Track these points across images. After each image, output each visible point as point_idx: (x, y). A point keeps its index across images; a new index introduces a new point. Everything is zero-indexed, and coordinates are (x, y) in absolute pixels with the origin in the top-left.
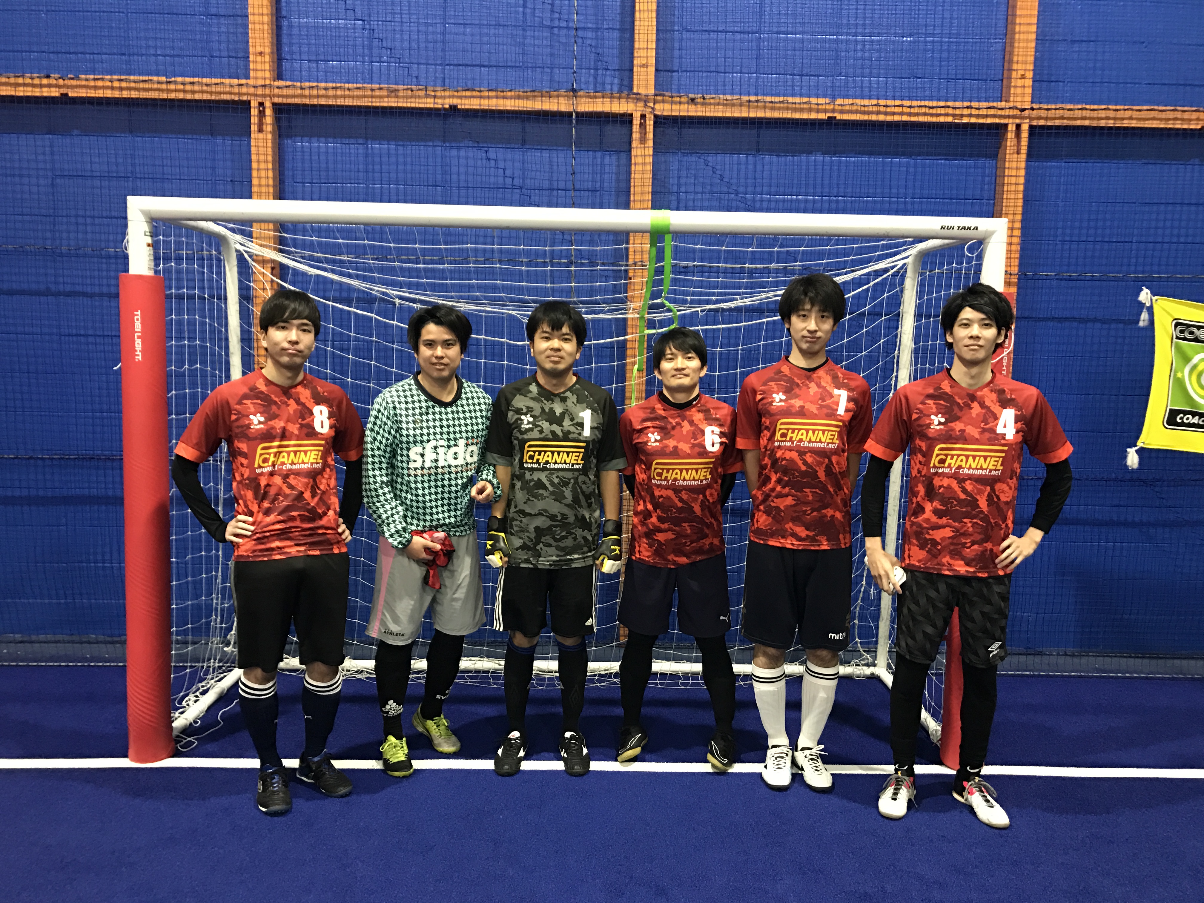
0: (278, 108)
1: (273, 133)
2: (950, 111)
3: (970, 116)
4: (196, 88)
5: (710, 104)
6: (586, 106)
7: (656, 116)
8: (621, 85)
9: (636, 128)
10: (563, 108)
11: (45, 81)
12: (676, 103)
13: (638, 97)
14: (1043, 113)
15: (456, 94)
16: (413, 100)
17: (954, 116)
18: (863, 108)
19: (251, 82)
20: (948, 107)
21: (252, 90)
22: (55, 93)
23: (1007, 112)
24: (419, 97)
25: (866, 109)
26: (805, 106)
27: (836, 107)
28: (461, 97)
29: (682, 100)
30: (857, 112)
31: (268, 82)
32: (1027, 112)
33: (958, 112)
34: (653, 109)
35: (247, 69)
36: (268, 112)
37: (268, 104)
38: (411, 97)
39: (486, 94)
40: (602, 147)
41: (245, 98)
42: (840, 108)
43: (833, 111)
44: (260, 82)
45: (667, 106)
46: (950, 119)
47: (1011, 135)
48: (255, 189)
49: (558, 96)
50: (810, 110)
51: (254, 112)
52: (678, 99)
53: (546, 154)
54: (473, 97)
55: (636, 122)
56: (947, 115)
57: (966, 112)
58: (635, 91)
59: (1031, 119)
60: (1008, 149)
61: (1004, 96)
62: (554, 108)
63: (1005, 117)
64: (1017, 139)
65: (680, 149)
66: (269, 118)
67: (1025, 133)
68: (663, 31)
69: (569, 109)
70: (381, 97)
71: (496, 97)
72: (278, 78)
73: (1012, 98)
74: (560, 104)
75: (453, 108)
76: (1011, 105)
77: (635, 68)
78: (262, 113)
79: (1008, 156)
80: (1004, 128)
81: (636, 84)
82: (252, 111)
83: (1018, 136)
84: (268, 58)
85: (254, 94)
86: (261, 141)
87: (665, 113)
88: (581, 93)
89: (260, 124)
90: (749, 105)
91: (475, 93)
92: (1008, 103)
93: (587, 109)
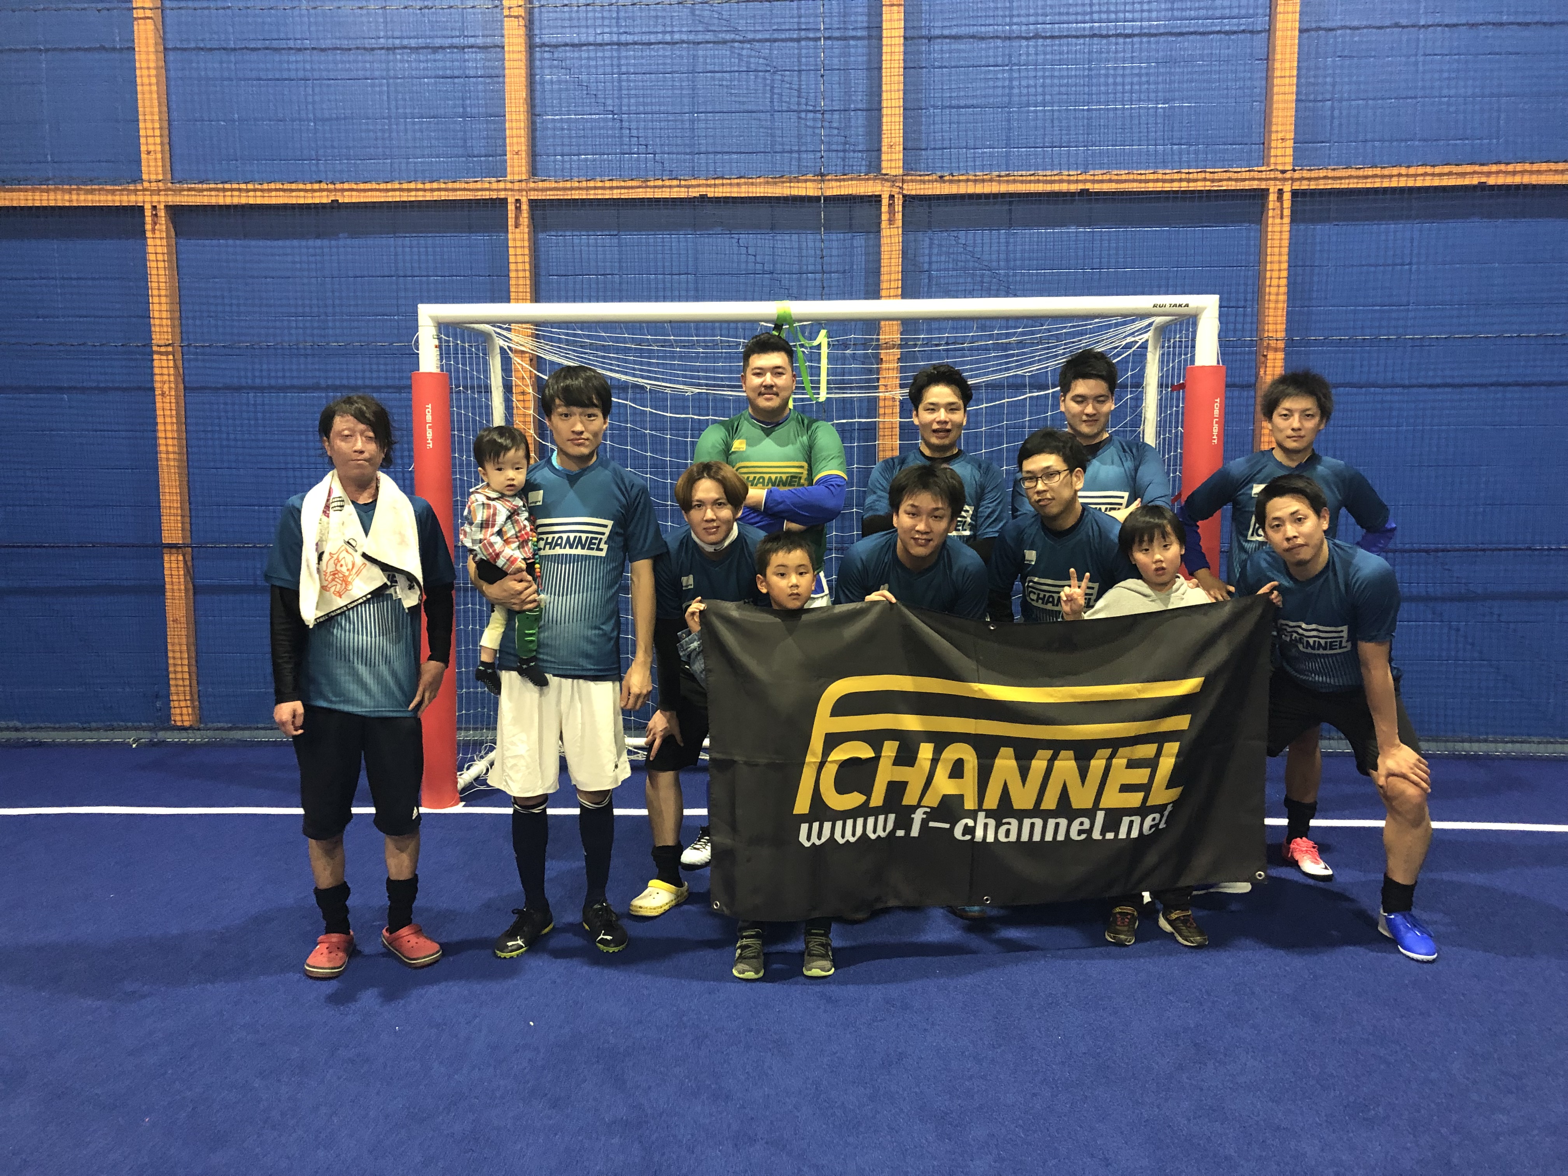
0: (534, 204)
1: (528, 227)
2: (1208, 177)
3: (1229, 179)
4: (458, 186)
5: (959, 181)
6: (835, 189)
7: (904, 196)
8: (870, 166)
9: (885, 209)
10: (811, 193)
11: (316, 186)
12: (924, 182)
13: (887, 178)
14: (1304, 175)
15: (706, 182)
16: (664, 190)
17: (1213, 181)
18: (1115, 178)
19: (509, 178)
20: (1206, 172)
21: (509, 186)
22: (324, 198)
23: (1268, 176)
24: (670, 187)
25: (1119, 178)
26: (1056, 178)
27: (1089, 178)
28: (710, 186)
29: (930, 178)
30: (1109, 182)
31: (524, 177)
32: (1288, 175)
34: (901, 188)
35: (504, 166)
36: (525, 207)
37: (524, 200)
38: (663, 187)
39: (736, 181)
40: (850, 228)
41: (502, 195)
42: (1091, 178)
43: (1085, 181)
44: (517, 178)
45: (915, 185)
46: (1208, 185)
47: (1272, 197)
48: (513, 282)
49: (806, 181)
50: (1061, 181)
51: (511, 207)
52: (926, 178)
53: (795, 237)
54: (723, 185)
55: (885, 202)
56: (1205, 180)
57: (1224, 177)
59: (1293, 180)
60: (1271, 213)
61: (1264, 159)
62: (802, 193)
63: (1267, 179)
64: (1278, 204)
65: (930, 227)
66: (525, 214)
67: (1287, 196)
68: (910, 110)
69: (818, 193)
70: (632, 188)
71: (745, 184)
72: (534, 172)
73: (1272, 160)
74: (809, 189)
75: (703, 198)
76: (1272, 167)
77: (884, 149)
78: (518, 209)
79: (1270, 221)
80: (1265, 192)
81: (884, 164)
82: (509, 207)
83: (1280, 198)
84: (524, 155)
85: (512, 190)
86: (518, 236)
87: (913, 193)
88: (829, 177)
89: (517, 218)
90: (999, 180)
91: (725, 181)
92: (1268, 165)
93: (836, 192)
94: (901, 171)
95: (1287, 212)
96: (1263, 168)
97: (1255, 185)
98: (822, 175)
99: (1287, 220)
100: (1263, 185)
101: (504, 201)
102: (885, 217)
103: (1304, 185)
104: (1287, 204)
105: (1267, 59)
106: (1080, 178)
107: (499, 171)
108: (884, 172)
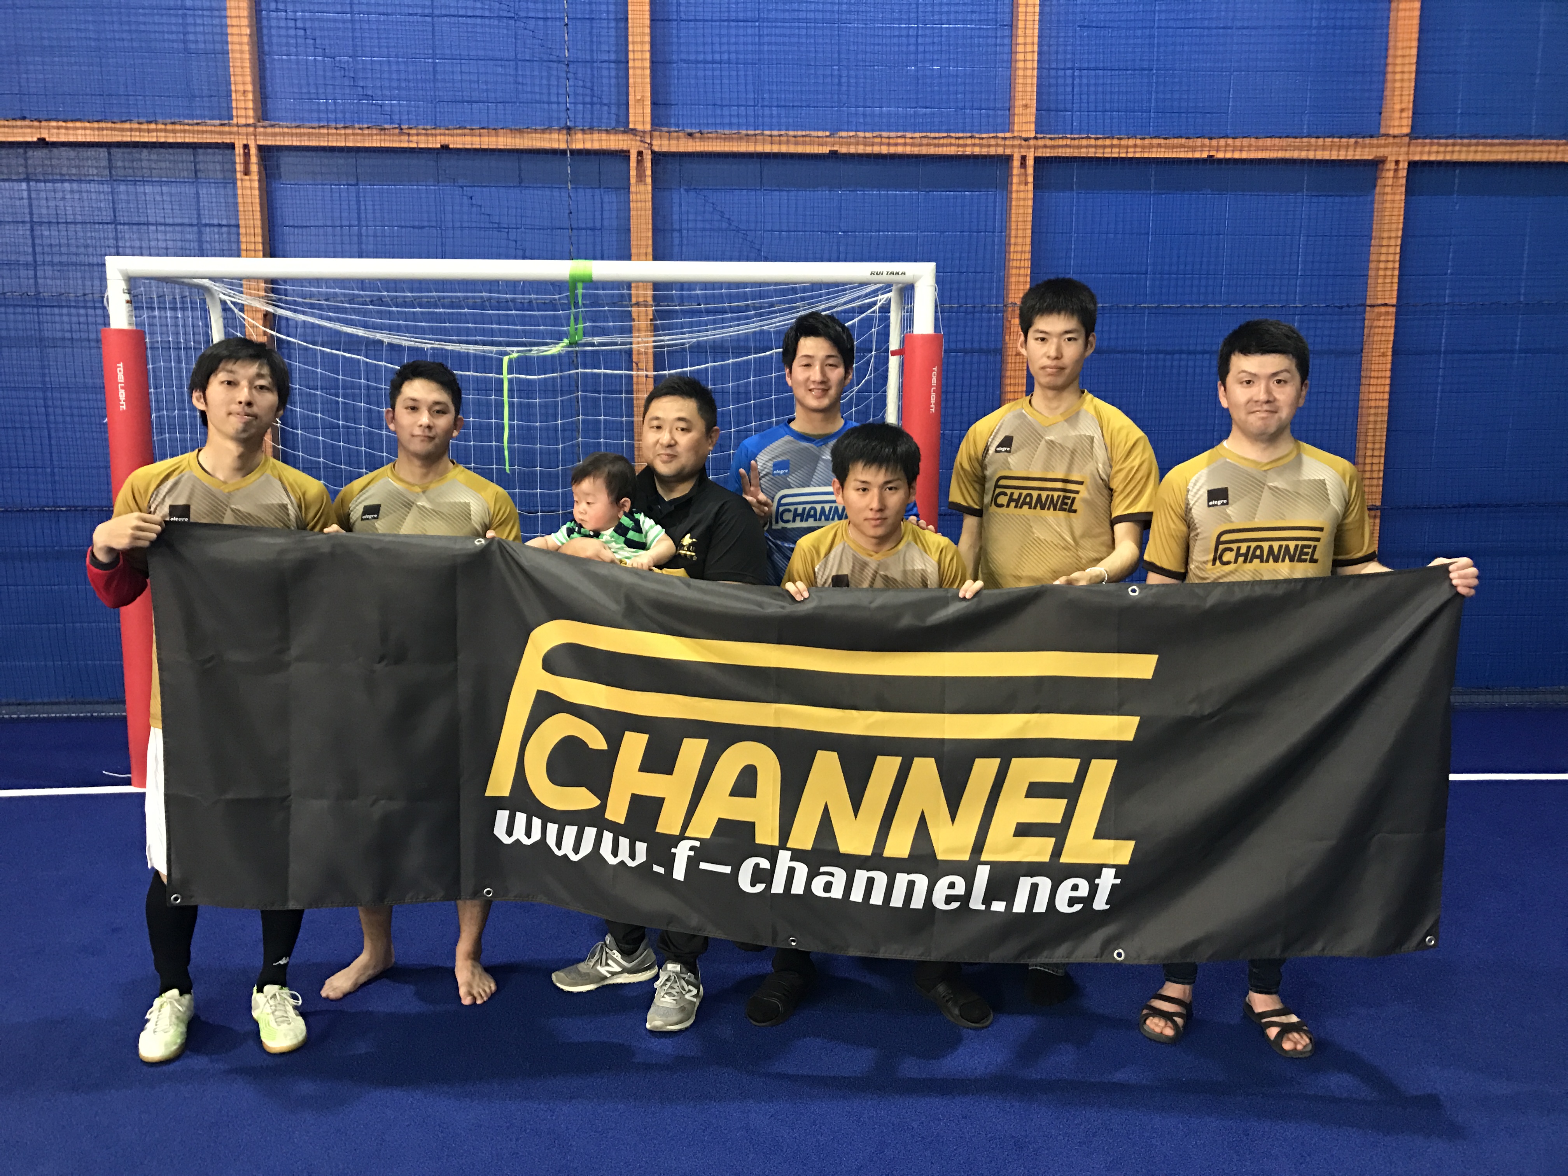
0: (263, 150)
1: (259, 173)
2: (953, 142)
3: (974, 146)
4: (178, 128)
5: (709, 138)
6: (582, 142)
7: (653, 152)
8: (617, 120)
9: (633, 164)
10: (557, 146)
11: (22, 125)
12: (673, 139)
13: (634, 132)
14: (1047, 142)
15: (447, 132)
16: (404, 139)
17: (956, 146)
18: (864, 141)
19: (234, 121)
20: (951, 138)
21: (236, 131)
22: (31, 137)
23: (1012, 142)
24: (410, 136)
25: (868, 141)
26: (806, 140)
27: (837, 140)
28: (452, 135)
29: (680, 135)
30: (858, 144)
31: (252, 121)
32: (1031, 142)
33: (961, 142)
34: (651, 144)
35: (230, 108)
36: (254, 153)
37: (253, 145)
38: (402, 136)
39: (477, 132)
40: (599, 184)
41: (229, 139)
42: (841, 141)
43: (833, 143)
44: (243, 121)
45: (664, 142)
46: (952, 150)
47: (1016, 164)
48: (242, 233)
49: (552, 133)
50: (810, 143)
51: (239, 153)
52: (676, 135)
53: (546, 193)
54: (465, 135)
55: (633, 157)
56: (949, 145)
57: (969, 141)
58: (631, 126)
59: (1035, 147)
60: (1015, 180)
61: (1008, 126)
62: (549, 145)
64: (1023, 170)
65: (680, 186)
66: (254, 159)
67: (1030, 162)
68: (658, 64)
69: (563, 146)
70: (369, 136)
71: (488, 135)
72: (262, 115)
73: (1016, 128)
74: (555, 141)
75: (445, 147)
76: (1016, 134)
77: (631, 103)
78: (247, 155)
79: (1014, 188)
80: (1009, 158)
81: (631, 119)
82: (237, 153)
83: (1023, 164)
84: (250, 96)
85: (238, 134)
86: (247, 184)
87: (665, 149)
88: (576, 130)
89: (245, 165)
90: (748, 139)
91: (468, 132)
92: (1013, 131)
93: (580, 146)
94: (648, 127)
95: (1031, 179)
96: (1008, 135)
97: (1000, 151)
98: (569, 129)
99: (1030, 187)
100: (1008, 152)
101: (232, 146)
102: (633, 173)
103: (1048, 153)
104: (1030, 171)
105: (1011, 26)
106: (830, 140)
107: (225, 114)
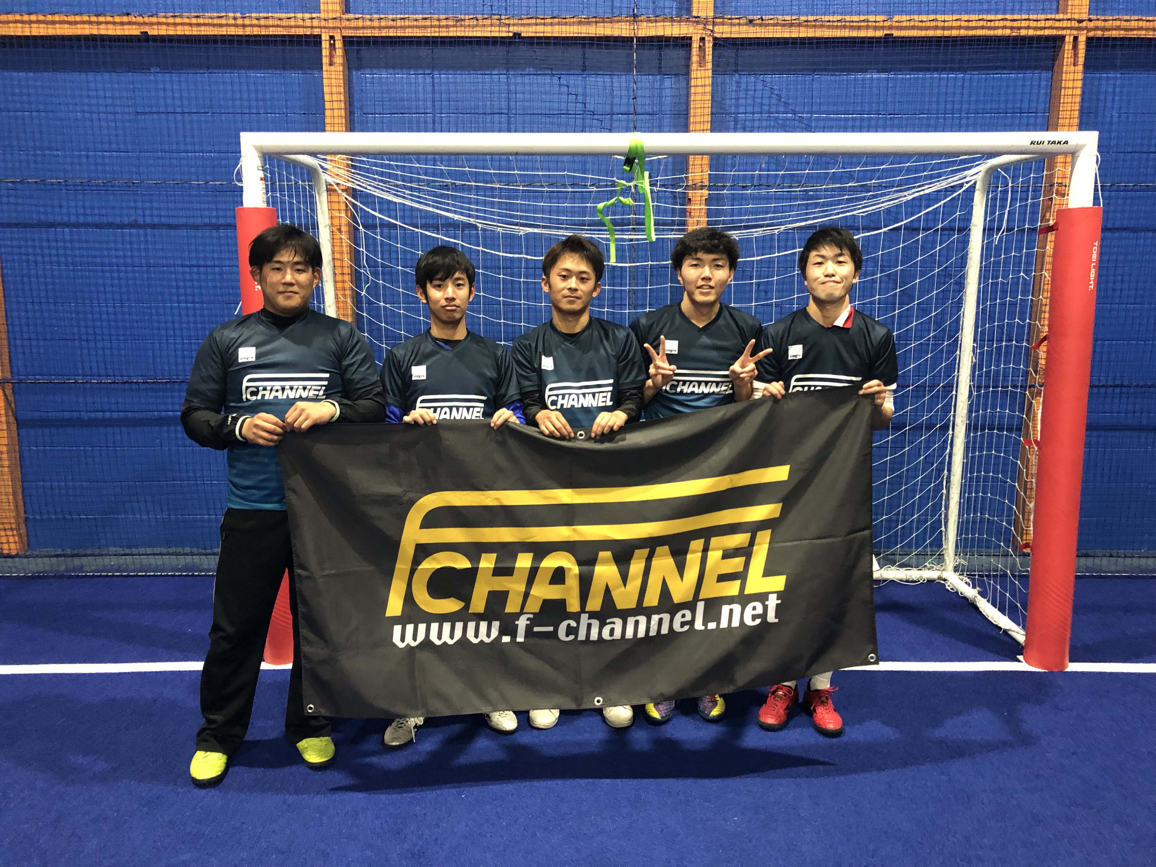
0: (348, 41)
1: (343, 65)
2: (1009, 24)
3: (1028, 28)
4: (270, 22)
5: (769, 25)
6: (647, 30)
7: (715, 39)
8: (679, 9)
9: (695, 51)
10: (624, 33)
11: (125, 19)
12: (735, 25)
13: (697, 20)
14: (1100, 24)
15: (520, 22)
16: (478, 29)
17: (1012, 28)
18: (920, 24)
19: (322, 15)
20: (1006, 20)
21: (323, 23)
22: (135, 31)
23: (1065, 24)
24: (484, 26)
25: (924, 24)
26: (862, 24)
27: (894, 24)
28: (524, 25)
29: (741, 21)
30: (913, 28)
31: (338, 15)
32: (1084, 24)
33: (1015, 24)
34: (712, 31)
36: (339, 44)
37: (338, 37)
38: (477, 26)
39: (549, 21)
40: (660, 71)
41: (316, 32)
42: (897, 24)
43: (891, 28)
44: (331, 16)
45: (726, 29)
46: (1007, 32)
47: (1068, 46)
48: (328, 121)
49: (618, 21)
50: (867, 27)
51: (325, 45)
52: (737, 21)
53: (607, 79)
54: (536, 24)
55: (695, 45)
56: (1005, 27)
57: (1024, 24)
59: (1089, 30)
60: (1065, 61)
61: (1061, 6)
62: (616, 33)
63: (1063, 28)
64: (1073, 51)
65: (736, 71)
66: (339, 51)
67: (1082, 44)
69: (630, 34)
70: (447, 26)
71: (559, 24)
72: (347, 10)
73: (1069, 9)
74: (622, 29)
75: (517, 36)
76: (1069, 16)
78: (332, 47)
79: (1065, 69)
80: (1061, 40)
81: (695, 7)
82: (324, 45)
83: (1075, 47)
85: (325, 28)
86: (332, 74)
87: (724, 36)
88: (642, 18)
89: (331, 56)
90: (806, 24)
91: (539, 21)
92: (1065, 14)
93: (647, 33)
94: (711, 14)
95: (1081, 60)
96: (1061, 16)
97: (1054, 32)
98: (635, 15)
99: (1080, 68)
100: (1060, 33)
101: (318, 38)
102: (695, 58)
103: (1099, 33)
104: (1082, 52)
106: (886, 24)
107: (312, 7)
108: (695, 14)
